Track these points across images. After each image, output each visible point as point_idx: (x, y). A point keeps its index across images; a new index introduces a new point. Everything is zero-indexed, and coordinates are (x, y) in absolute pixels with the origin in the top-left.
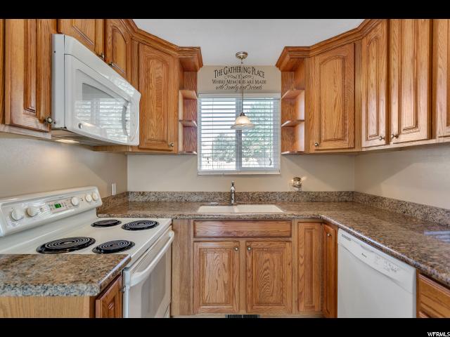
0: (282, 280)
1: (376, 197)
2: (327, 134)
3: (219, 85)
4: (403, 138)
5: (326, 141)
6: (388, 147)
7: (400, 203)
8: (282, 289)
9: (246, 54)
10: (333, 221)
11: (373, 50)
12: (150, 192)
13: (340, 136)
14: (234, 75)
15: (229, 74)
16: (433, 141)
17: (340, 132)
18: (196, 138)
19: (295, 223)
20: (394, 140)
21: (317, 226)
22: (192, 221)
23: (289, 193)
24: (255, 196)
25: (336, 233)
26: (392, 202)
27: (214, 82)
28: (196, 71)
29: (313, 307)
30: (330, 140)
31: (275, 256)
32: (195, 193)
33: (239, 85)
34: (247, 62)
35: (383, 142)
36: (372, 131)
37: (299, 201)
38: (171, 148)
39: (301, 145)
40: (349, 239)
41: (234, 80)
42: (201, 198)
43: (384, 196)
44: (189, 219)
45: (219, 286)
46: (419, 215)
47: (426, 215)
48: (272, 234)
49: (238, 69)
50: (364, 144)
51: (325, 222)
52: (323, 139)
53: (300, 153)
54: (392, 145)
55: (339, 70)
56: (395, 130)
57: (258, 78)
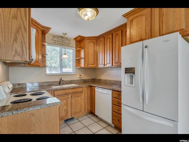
0: (81, 104)
1: (100, 79)
2: (90, 63)
3: (54, 42)
4: (107, 65)
5: (90, 64)
6: (104, 67)
7: (105, 80)
8: (81, 107)
9: (66, 34)
10: (94, 85)
11: (101, 43)
12: (23, 83)
13: (93, 63)
14: (60, 39)
15: (58, 38)
16: (112, 66)
17: (93, 62)
18: (45, 61)
19: (84, 88)
20: (106, 66)
21: (89, 88)
22: (53, 91)
23: (78, 80)
24: (68, 82)
25: (95, 88)
26: (103, 80)
27: (52, 40)
28: (45, 34)
29: (88, 110)
30: (91, 64)
31: (79, 98)
32: (45, 82)
33: (62, 43)
34: (66, 36)
35: (103, 66)
36: (101, 63)
37: (81, 82)
38: (40, 65)
39: (82, 65)
40: (98, 89)
41: (60, 41)
42: (48, 84)
43: (102, 79)
44: (52, 91)
45: (63, 111)
46: (109, 82)
47: (110, 82)
48: (78, 92)
49: (62, 37)
50: (99, 66)
51: (91, 86)
52: (89, 64)
53: (82, 68)
54: (105, 67)
55: (93, 46)
56: (106, 63)
57: (68, 42)
